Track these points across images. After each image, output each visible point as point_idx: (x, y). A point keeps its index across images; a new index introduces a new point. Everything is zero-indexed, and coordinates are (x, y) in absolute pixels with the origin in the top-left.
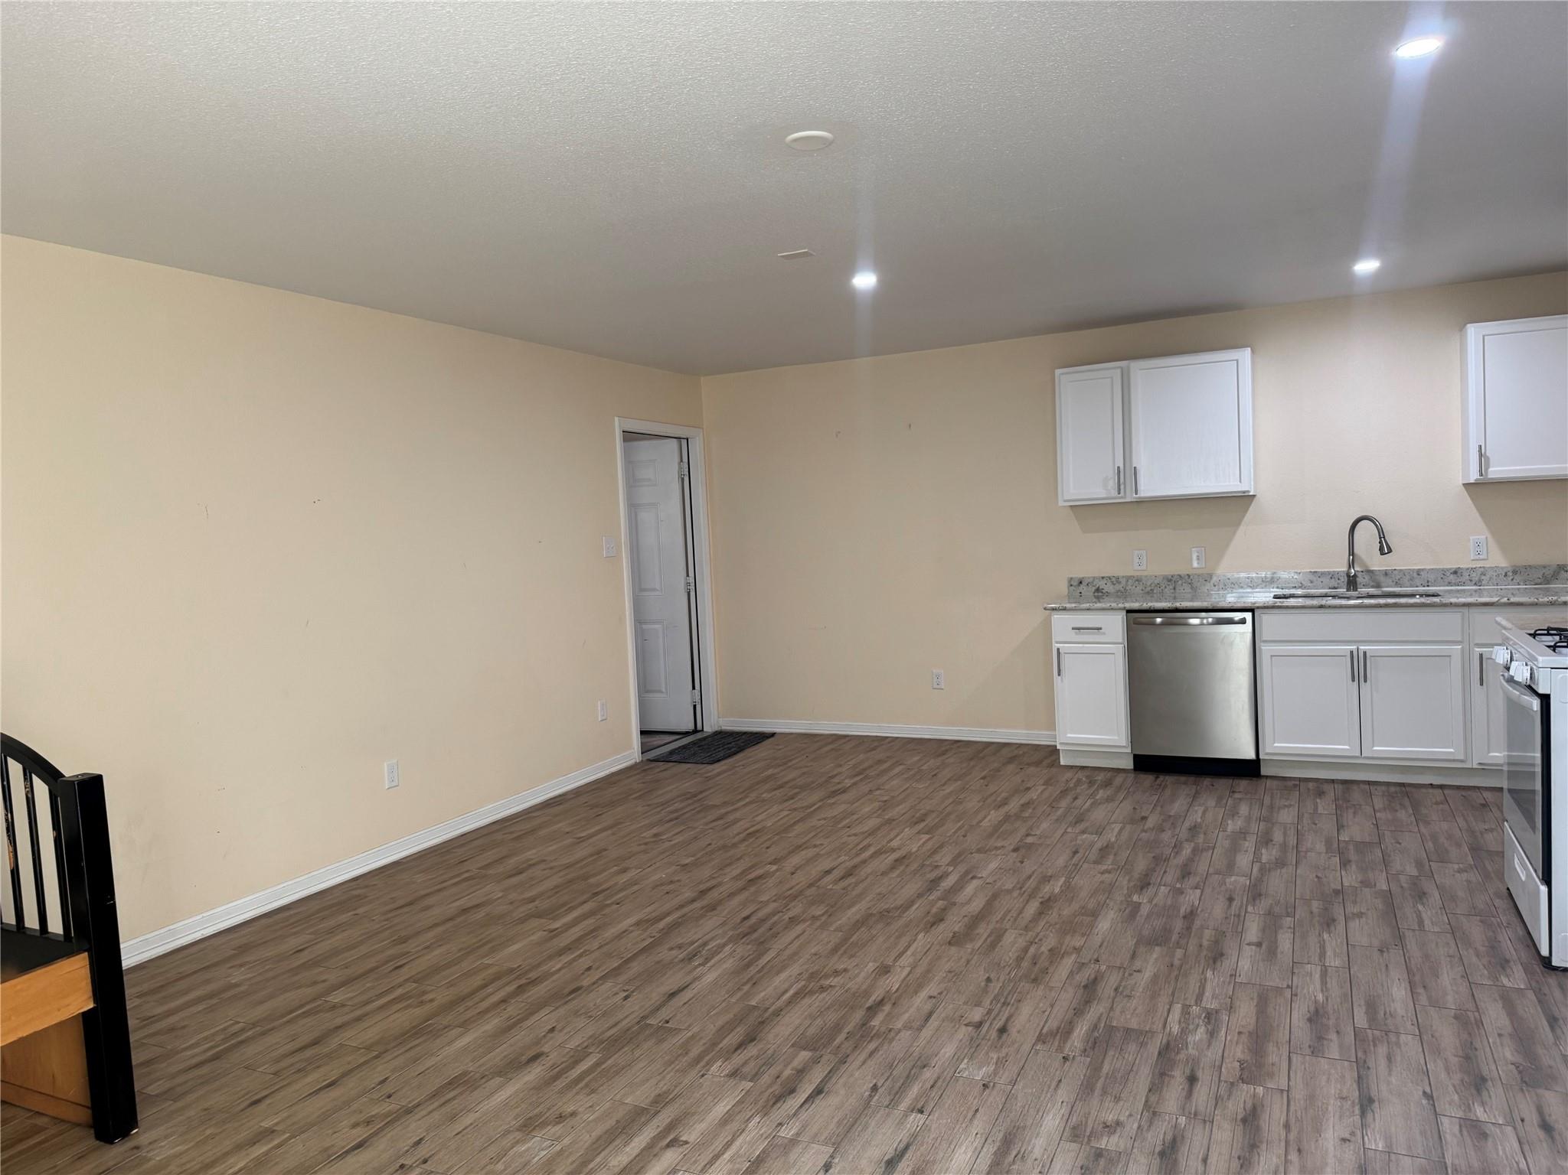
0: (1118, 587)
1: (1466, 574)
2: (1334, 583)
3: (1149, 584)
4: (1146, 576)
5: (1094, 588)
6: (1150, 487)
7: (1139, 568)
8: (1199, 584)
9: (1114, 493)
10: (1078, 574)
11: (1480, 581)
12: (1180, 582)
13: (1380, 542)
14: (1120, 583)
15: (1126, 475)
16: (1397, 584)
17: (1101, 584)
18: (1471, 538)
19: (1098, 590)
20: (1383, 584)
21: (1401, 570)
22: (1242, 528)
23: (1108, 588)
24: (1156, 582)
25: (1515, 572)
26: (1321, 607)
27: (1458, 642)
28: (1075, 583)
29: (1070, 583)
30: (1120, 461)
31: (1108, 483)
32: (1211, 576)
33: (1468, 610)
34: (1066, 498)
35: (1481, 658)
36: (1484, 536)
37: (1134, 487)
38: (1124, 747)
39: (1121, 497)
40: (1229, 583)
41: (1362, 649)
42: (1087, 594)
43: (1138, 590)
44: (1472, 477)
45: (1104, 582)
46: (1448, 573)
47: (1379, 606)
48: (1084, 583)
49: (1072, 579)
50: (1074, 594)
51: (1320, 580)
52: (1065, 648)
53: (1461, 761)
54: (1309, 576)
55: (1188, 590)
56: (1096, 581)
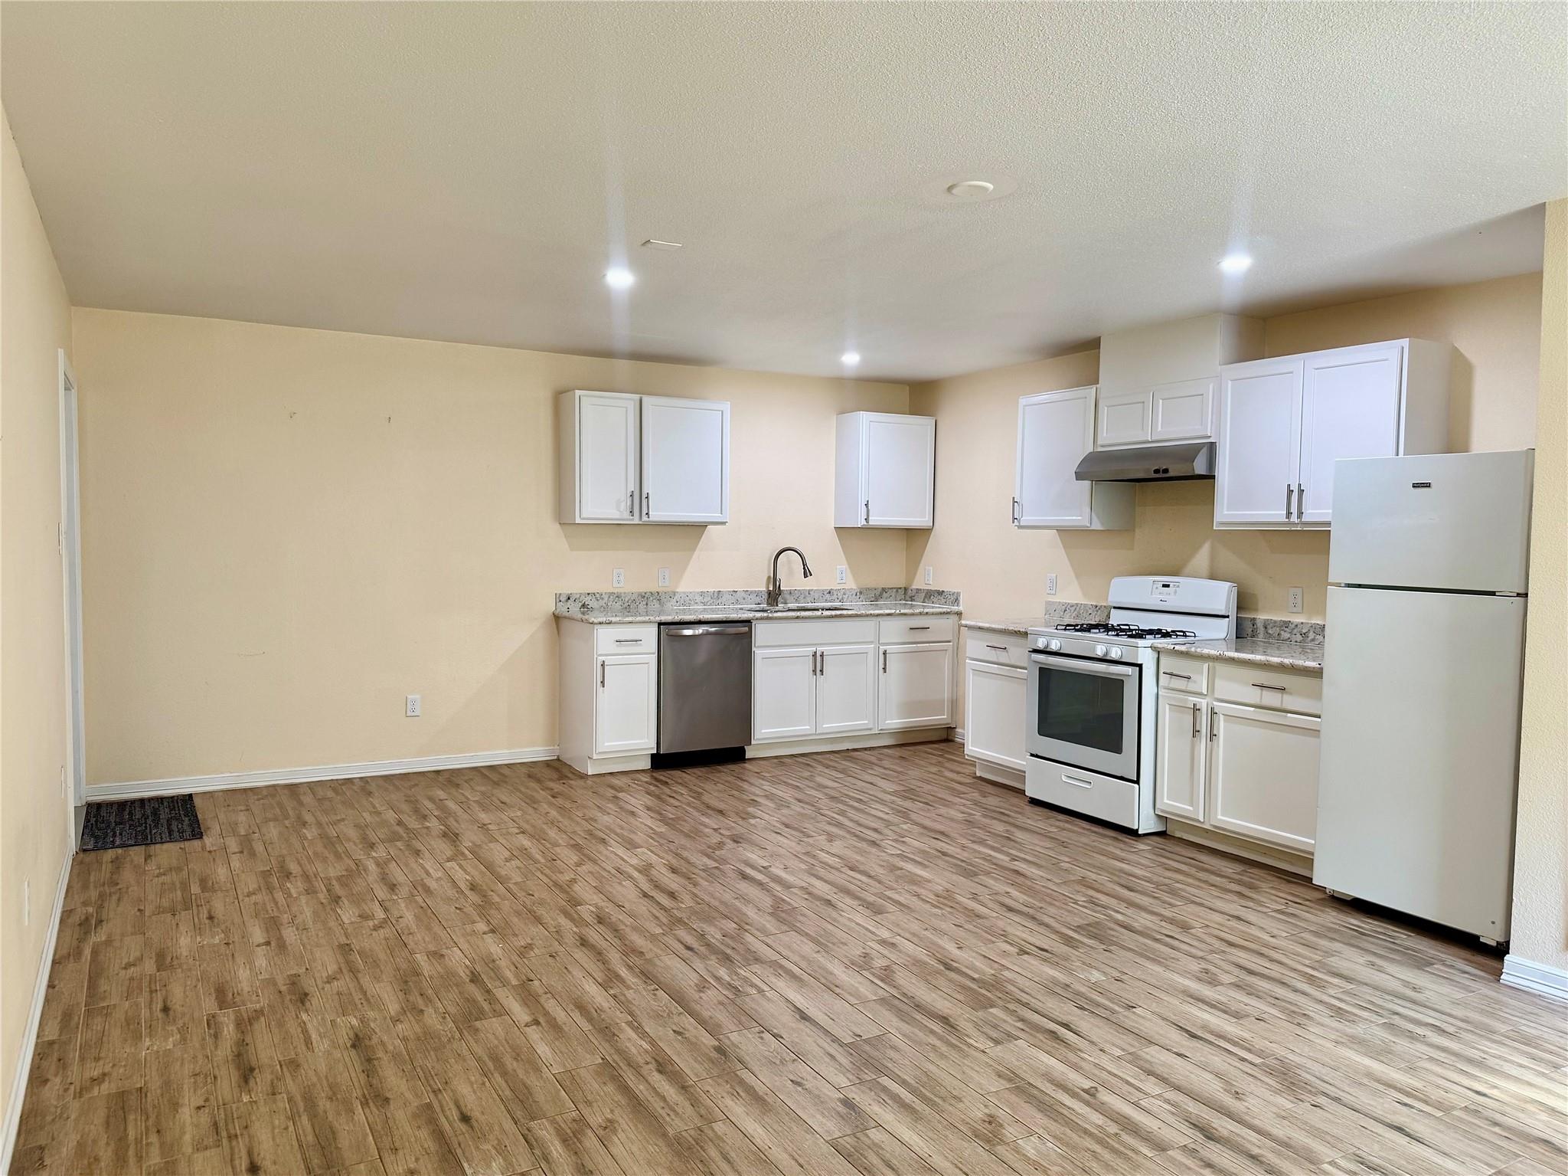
0: (602, 603)
1: (835, 593)
2: (758, 600)
3: (627, 600)
4: (625, 593)
5: (580, 604)
6: (657, 515)
7: (618, 585)
8: (665, 600)
9: (627, 515)
10: (566, 591)
11: (843, 599)
12: (651, 598)
13: (804, 568)
14: (603, 599)
15: (639, 498)
16: (797, 601)
17: (587, 600)
18: (838, 567)
19: (584, 606)
20: (788, 601)
21: (799, 590)
22: (697, 553)
23: (593, 603)
24: (634, 598)
25: (861, 593)
26: (798, 618)
27: (872, 642)
28: (563, 599)
29: (558, 598)
30: (632, 486)
31: (623, 506)
32: (675, 593)
33: (879, 619)
34: (584, 515)
35: (885, 653)
36: (844, 566)
37: (645, 511)
38: (652, 748)
39: (633, 520)
40: (687, 600)
41: (820, 649)
42: (575, 609)
43: (618, 606)
44: (861, 523)
45: (590, 597)
46: (825, 593)
47: (832, 617)
48: (572, 599)
49: (560, 594)
50: (562, 609)
51: (750, 597)
52: (608, 660)
53: (870, 729)
54: (743, 594)
55: (657, 605)
56: (583, 597)
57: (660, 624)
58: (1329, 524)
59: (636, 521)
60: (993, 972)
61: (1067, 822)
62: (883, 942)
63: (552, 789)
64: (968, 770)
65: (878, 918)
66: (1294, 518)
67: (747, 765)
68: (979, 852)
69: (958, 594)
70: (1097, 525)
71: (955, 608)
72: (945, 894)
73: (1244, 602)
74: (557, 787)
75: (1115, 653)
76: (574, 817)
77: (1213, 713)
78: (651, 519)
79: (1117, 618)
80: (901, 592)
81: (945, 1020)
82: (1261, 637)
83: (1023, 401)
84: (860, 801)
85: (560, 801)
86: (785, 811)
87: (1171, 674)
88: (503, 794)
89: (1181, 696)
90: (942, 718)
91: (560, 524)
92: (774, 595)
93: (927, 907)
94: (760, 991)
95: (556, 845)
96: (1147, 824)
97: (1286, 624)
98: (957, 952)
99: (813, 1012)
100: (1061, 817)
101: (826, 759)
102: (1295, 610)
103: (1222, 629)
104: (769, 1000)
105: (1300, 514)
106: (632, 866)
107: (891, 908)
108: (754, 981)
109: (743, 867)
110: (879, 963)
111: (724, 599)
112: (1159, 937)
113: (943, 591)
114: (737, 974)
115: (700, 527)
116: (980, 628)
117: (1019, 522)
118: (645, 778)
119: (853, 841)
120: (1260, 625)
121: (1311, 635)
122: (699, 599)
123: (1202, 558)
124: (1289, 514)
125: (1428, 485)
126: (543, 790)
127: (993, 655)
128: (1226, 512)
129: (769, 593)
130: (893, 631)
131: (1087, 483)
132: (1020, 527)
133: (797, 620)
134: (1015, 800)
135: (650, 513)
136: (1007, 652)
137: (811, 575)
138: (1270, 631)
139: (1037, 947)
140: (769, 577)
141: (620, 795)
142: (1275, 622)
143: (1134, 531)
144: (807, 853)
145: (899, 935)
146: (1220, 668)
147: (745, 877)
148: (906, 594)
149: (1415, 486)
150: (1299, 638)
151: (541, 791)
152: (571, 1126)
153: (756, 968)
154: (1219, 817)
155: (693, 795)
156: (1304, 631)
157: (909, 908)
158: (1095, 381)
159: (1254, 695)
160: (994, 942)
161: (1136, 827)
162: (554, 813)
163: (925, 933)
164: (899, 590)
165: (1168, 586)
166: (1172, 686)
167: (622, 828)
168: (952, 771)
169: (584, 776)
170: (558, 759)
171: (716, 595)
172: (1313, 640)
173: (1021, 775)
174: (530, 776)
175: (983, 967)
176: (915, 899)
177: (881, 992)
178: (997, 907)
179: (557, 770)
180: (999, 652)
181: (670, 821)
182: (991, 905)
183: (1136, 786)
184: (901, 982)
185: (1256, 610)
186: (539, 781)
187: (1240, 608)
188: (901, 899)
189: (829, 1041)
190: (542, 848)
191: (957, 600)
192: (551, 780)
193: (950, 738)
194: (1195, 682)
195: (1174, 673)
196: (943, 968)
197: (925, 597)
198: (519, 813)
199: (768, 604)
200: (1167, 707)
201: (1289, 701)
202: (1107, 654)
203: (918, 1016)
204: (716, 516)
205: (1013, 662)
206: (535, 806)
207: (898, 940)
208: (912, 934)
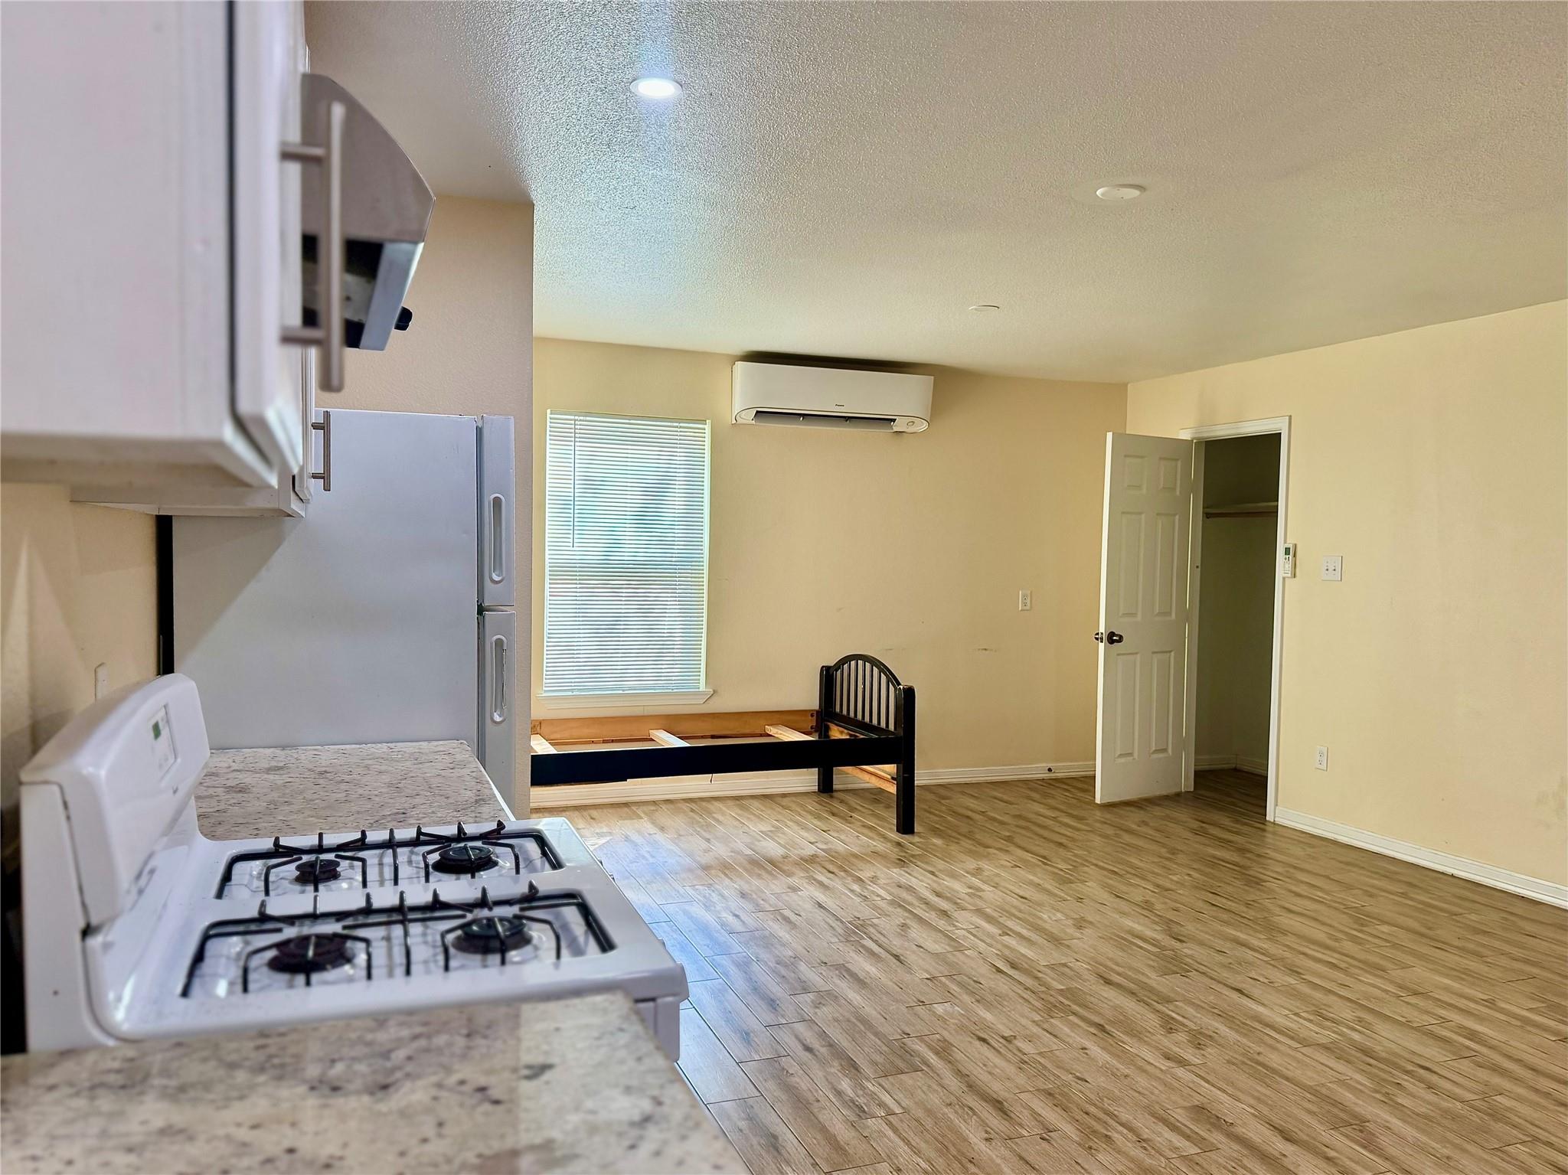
60: (1052, 1020)
62: (1182, 1063)
65: (1197, 1100)
72: (1096, 1143)
81: (1108, 982)
93: (1125, 1116)
98: (1087, 1044)
107: (1180, 1116)
110: (1182, 1037)
139: (988, 1044)
145: (1161, 1070)
157: (1153, 1115)
160: (1040, 1054)
163: (1127, 1071)
175: (1060, 1026)
176: (1146, 1133)
177: (1171, 1007)
178: (1017, 1111)
182: (1025, 1117)
184: (1152, 1016)
188: (1168, 1134)
196: (1106, 1026)
203: (1132, 986)
207: (1164, 1064)
208: (1145, 1071)
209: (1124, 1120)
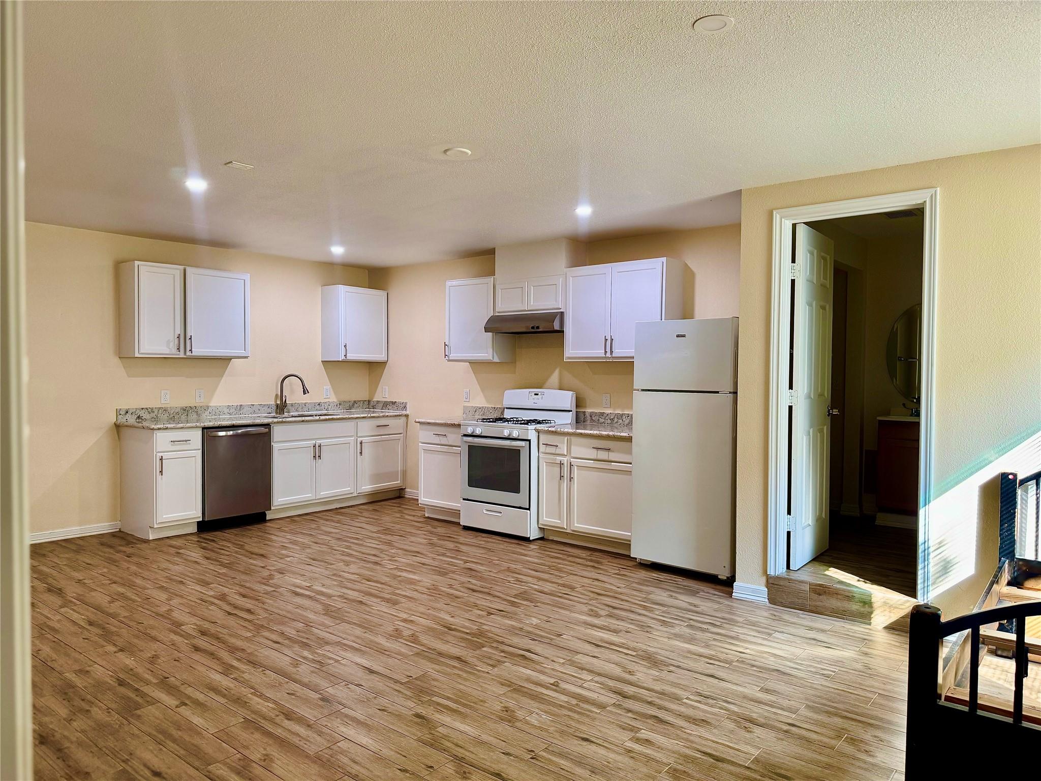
0: (153, 415)
1: (323, 405)
2: (271, 410)
3: (171, 412)
4: (170, 408)
5: (136, 416)
6: (198, 351)
7: (166, 402)
8: (202, 411)
9: (174, 351)
10: (125, 407)
11: (328, 408)
12: (190, 411)
13: (303, 388)
14: (153, 412)
15: (184, 339)
16: (297, 411)
17: (142, 413)
18: (324, 386)
19: (139, 417)
20: (291, 411)
22: (223, 378)
23: (145, 415)
24: (177, 411)
25: (340, 404)
27: (352, 436)
28: (123, 413)
29: (118, 412)
30: (179, 330)
31: (171, 345)
32: (208, 407)
33: (357, 420)
34: (142, 351)
35: (361, 443)
36: (329, 387)
37: (188, 348)
38: (200, 517)
39: (179, 355)
40: (218, 411)
41: (318, 442)
42: (132, 420)
43: (165, 417)
44: (341, 358)
45: (144, 411)
46: (316, 405)
47: (326, 420)
48: (130, 412)
49: (120, 409)
50: (122, 420)
51: (263, 409)
52: (165, 455)
53: (352, 493)
54: (258, 407)
55: (195, 416)
56: (138, 411)
57: (204, 428)
58: (633, 358)
59: (182, 355)
60: (477, 627)
61: (488, 538)
62: (405, 621)
63: (125, 552)
64: (420, 513)
65: (397, 607)
66: (608, 355)
67: (268, 524)
68: (445, 561)
69: (406, 403)
70: (496, 360)
71: (404, 412)
72: (432, 587)
73: (579, 402)
74: (129, 550)
75: (515, 434)
76: (150, 568)
77: (571, 465)
78: (193, 354)
79: (508, 414)
80: (366, 403)
81: (458, 659)
82: (588, 422)
83: (449, 283)
84: (357, 539)
85: (135, 559)
86: (308, 551)
87: (547, 445)
88: (85, 558)
89: (552, 457)
90: (396, 483)
91: (119, 357)
92: (281, 407)
93: (425, 596)
94: (337, 661)
95: (145, 588)
96: (534, 534)
97: (602, 414)
98: (452, 619)
99: (375, 667)
100: (484, 535)
101: (324, 515)
102: (606, 406)
103: (569, 418)
104: (345, 665)
105: (612, 352)
106: (211, 596)
107: (403, 600)
108: (330, 655)
109: (293, 588)
110: (406, 633)
111: (245, 410)
112: (560, 595)
113: (395, 402)
114: (317, 653)
115: (226, 360)
116: (429, 423)
117: (449, 357)
118: (195, 539)
119: (362, 564)
120: (587, 415)
121: (616, 420)
122: (226, 411)
123: (555, 378)
124: (606, 352)
125: (683, 336)
126: (118, 553)
127: (437, 440)
128: (571, 352)
129: (277, 406)
130: (366, 428)
131: (490, 334)
132: (449, 360)
133: (302, 423)
134: (455, 529)
135: (193, 350)
136: (446, 437)
137: (308, 393)
138: (593, 419)
139: (497, 610)
140: (277, 395)
141: (181, 551)
142: (596, 413)
143: (515, 363)
144: (334, 575)
145: (413, 615)
146: (574, 439)
147: (297, 594)
148: (369, 404)
149: (678, 336)
150: (609, 421)
151: (116, 554)
152: (239, 764)
153: (328, 648)
154: (576, 525)
155: (238, 546)
156: (612, 418)
157: (414, 599)
158: (492, 273)
159: (593, 454)
160: (472, 611)
161: (529, 536)
162: (134, 568)
163: (429, 611)
164: (365, 402)
165: (537, 394)
166: (547, 451)
167: (193, 573)
168: (410, 515)
169: (147, 541)
170: (120, 531)
171: (239, 408)
172: (617, 422)
173: (457, 513)
174: (102, 544)
175: (471, 626)
176: (415, 593)
177: (415, 650)
178: (466, 591)
179: (123, 538)
180: (441, 438)
181: (226, 565)
182: (462, 589)
183: (528, 511)
184: (425, 642)
185: (585, 407)
186: (111, 547)
187: (577, 406)
188: (407, 594)
189: (393, 683)
190: (134, 591)
191: (405, 408)
192: (120, 545)
193: (402, 495)
194: (560, 448)
195: (549, 443)
196: (447, 630)
197: (383, 406)
198: (105, 570)
199: (277, 413)
200: (545, 463)
201: (613, 456)
202: (510, 435)
203: (442, 659)
204: (241, 352)
205: (450, 444)
206: (117, 564)
207: (413, 618)
208: (421, 613)
209: (425, 595)
